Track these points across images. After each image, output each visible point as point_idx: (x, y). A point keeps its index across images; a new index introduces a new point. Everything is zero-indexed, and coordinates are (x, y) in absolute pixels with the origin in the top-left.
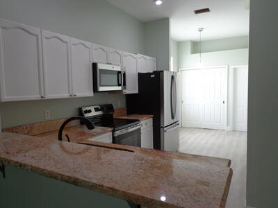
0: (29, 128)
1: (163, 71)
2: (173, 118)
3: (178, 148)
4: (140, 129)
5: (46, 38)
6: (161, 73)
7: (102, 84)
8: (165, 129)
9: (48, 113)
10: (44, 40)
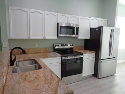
0: (28, 50)
1: (102, 27)
2: (110, 55)
3: (115, 73)
4: (83, 58)
5: (32, 13)
6: (101, 28)
7: (61, 33)
8: (102, 61)
9: (37, 45)
10: (31, 13)
